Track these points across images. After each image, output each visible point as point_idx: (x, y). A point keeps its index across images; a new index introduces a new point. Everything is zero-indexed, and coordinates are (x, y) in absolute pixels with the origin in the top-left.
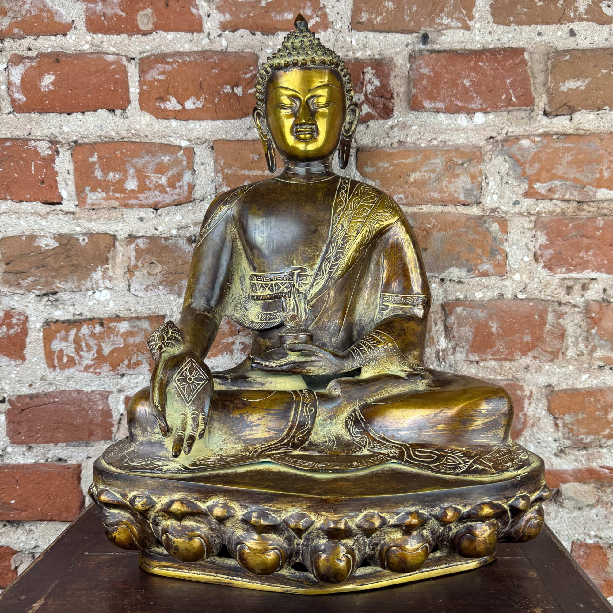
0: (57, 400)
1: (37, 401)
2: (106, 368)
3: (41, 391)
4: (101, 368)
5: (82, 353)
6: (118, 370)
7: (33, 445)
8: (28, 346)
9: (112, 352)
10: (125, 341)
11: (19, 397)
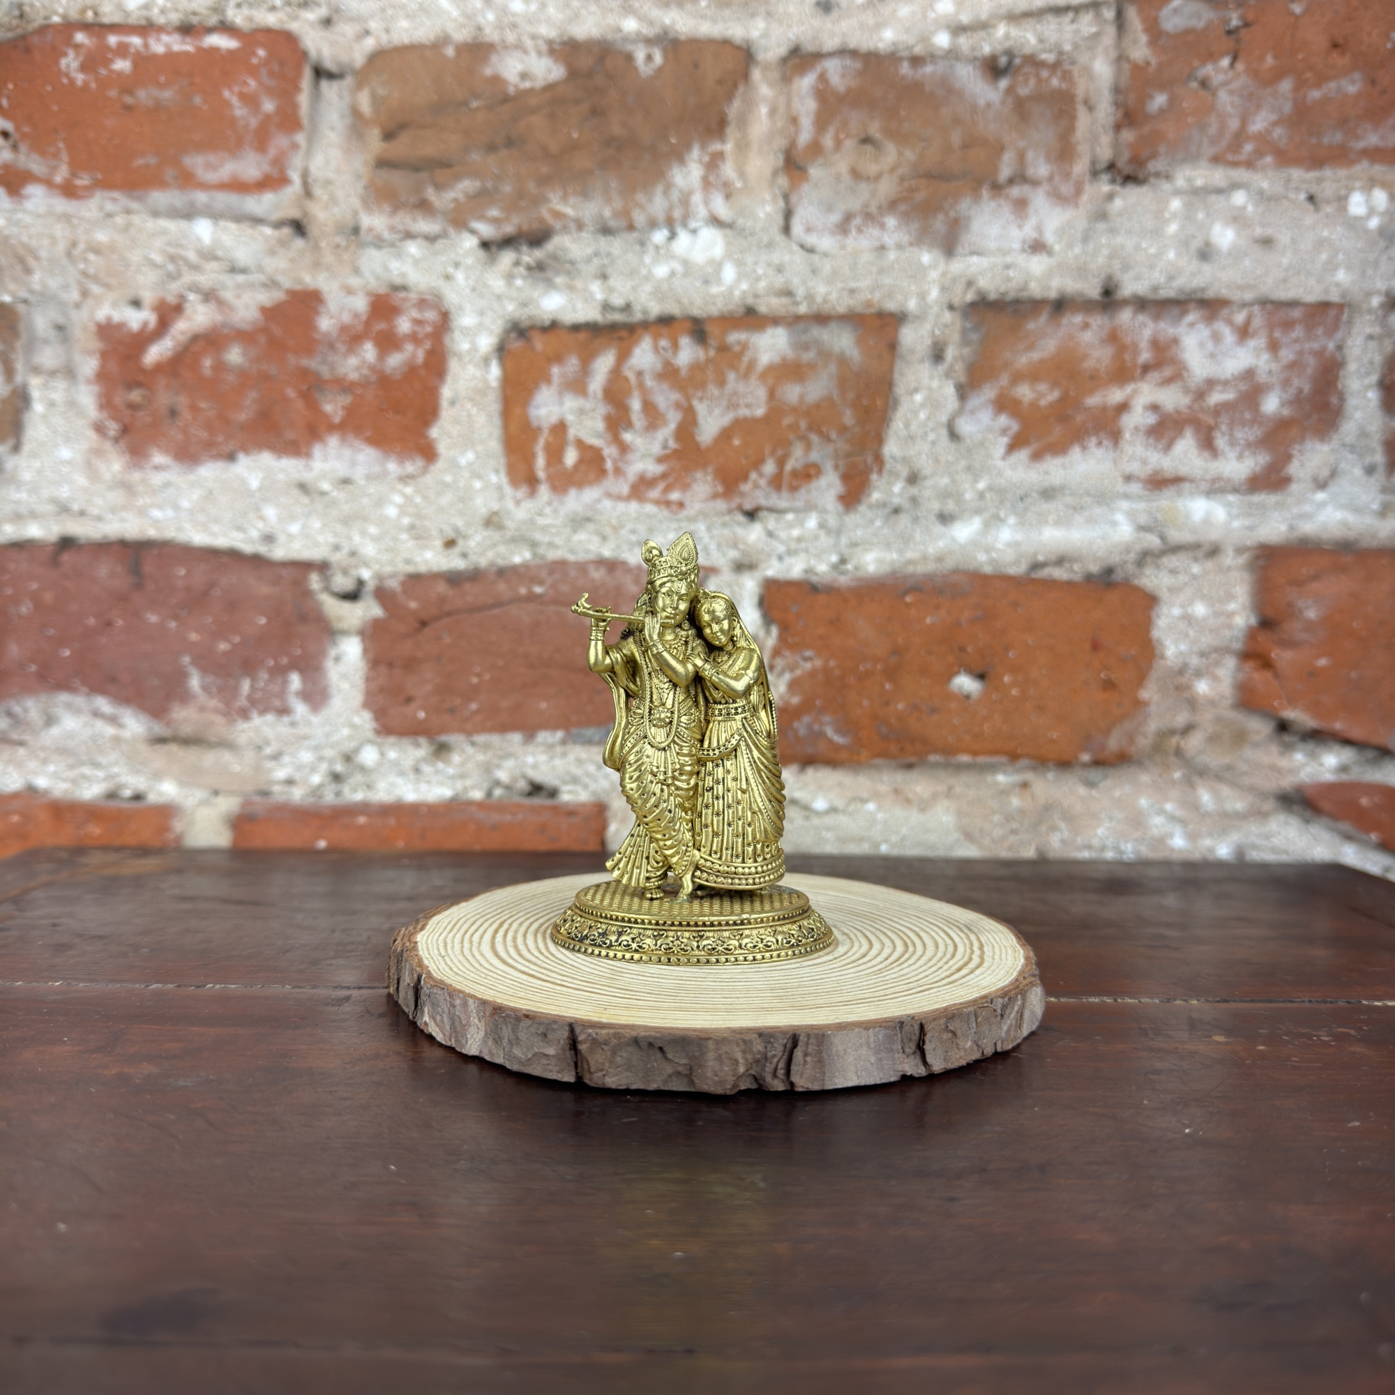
0: (538, 590)
1: (472, 593)
2: (703, 485)
3: (483, 562)
4: (685, 487)
5: (627, 437)
6: (742, 495)
7: (453, 739)
8: (447, 413)
9: (725, 435)
10: (772, 394)
11: (415, 580)
